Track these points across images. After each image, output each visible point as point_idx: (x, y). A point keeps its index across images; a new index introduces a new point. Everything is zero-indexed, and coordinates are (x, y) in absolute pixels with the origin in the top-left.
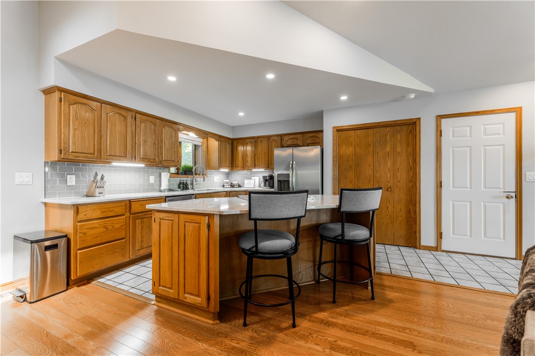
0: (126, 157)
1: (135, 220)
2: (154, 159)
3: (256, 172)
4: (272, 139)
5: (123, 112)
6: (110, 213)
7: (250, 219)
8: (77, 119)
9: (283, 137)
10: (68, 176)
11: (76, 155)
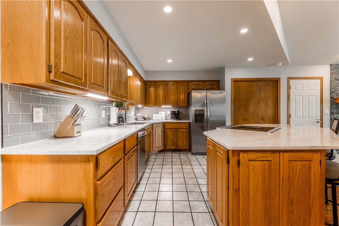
0: (103, 87)
1: (127, 161)
2: (118, 93)
3: (165, 108)
10: (34, 109)
11: (67, 77)
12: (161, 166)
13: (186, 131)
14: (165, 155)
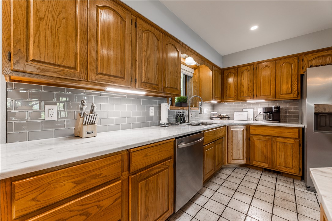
0: (124, 78)
1: (136, 183)
2: (157, 85)
5: (120, 10)
6: (94, 181)
10: (46, 106)
11: (41, 67)
12: (232, 192)
13: (293, 143)
14: (248, 174)
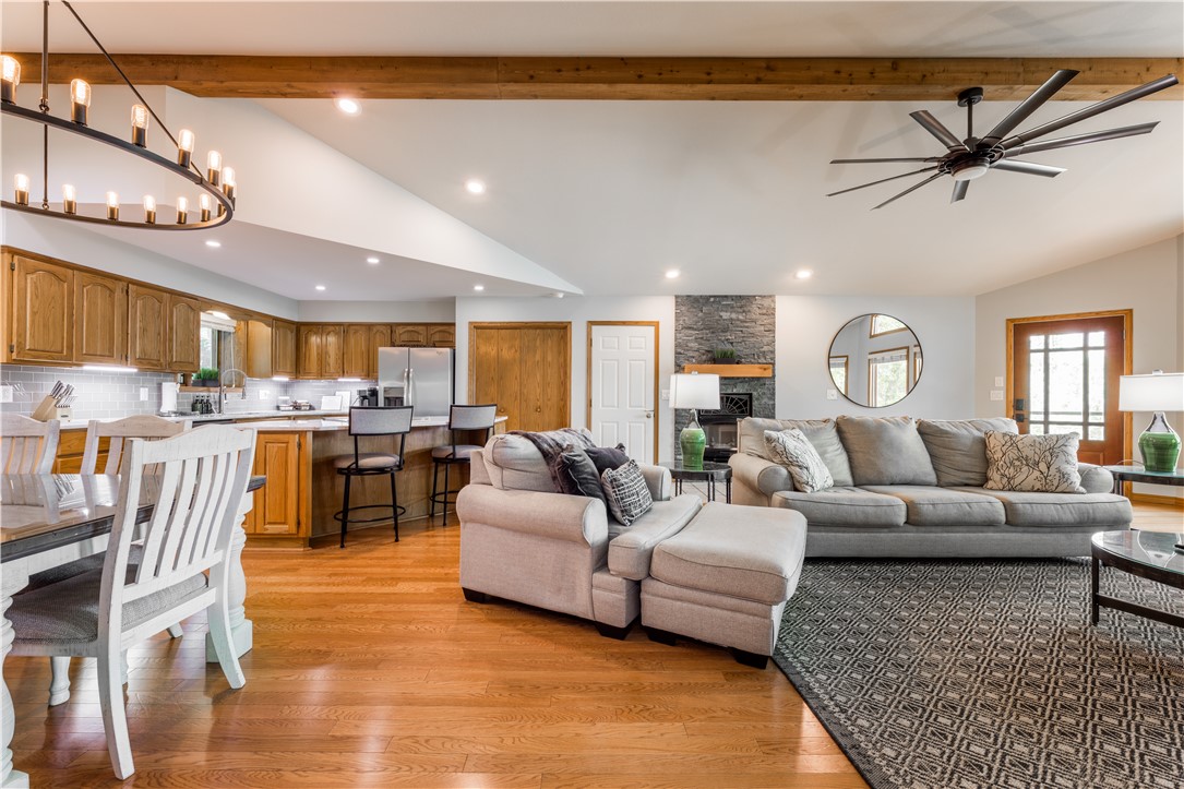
0: (111, 356)
2: (157, 361)
3: (345, 382)
4: (375, 330)
5: (108, 283)
7: (350, 434)
8: (37, 297)
9: (394, 328)
11: (36, 354)
